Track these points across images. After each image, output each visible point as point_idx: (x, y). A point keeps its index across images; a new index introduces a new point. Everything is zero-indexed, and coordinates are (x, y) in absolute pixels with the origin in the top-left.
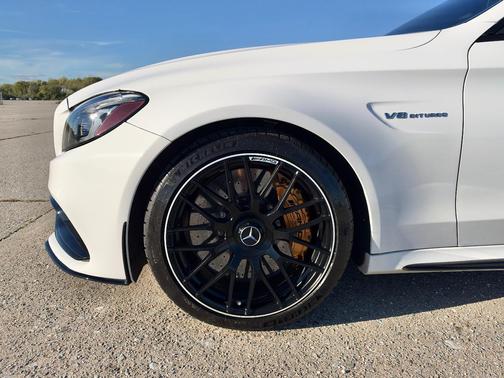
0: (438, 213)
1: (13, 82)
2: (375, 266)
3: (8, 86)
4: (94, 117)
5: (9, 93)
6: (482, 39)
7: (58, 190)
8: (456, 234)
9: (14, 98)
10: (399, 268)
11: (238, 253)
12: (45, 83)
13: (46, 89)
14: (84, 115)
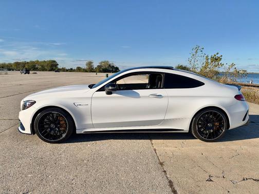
0: (89, 122)
1: (12, 62)
2: (78, 132)
3: (10, 64)
4: (28, 104)
5: (11, 68)
6: (97, 91)
7: (20, 117)
8: (93, 126)
9: (13, 70)
10: (82, 132)
11: (52, 129)
12: (28, 63)
13: (28, 66)
14: (26, 103)
